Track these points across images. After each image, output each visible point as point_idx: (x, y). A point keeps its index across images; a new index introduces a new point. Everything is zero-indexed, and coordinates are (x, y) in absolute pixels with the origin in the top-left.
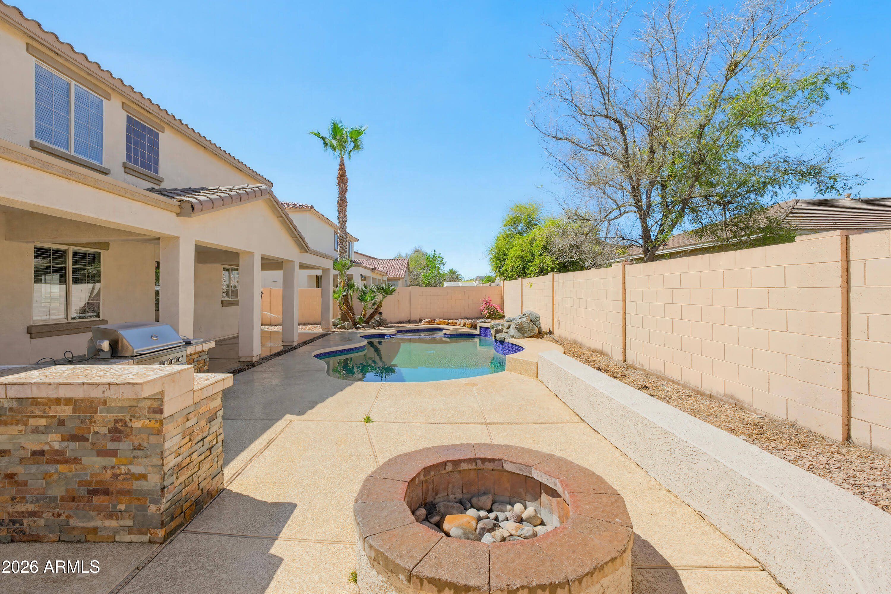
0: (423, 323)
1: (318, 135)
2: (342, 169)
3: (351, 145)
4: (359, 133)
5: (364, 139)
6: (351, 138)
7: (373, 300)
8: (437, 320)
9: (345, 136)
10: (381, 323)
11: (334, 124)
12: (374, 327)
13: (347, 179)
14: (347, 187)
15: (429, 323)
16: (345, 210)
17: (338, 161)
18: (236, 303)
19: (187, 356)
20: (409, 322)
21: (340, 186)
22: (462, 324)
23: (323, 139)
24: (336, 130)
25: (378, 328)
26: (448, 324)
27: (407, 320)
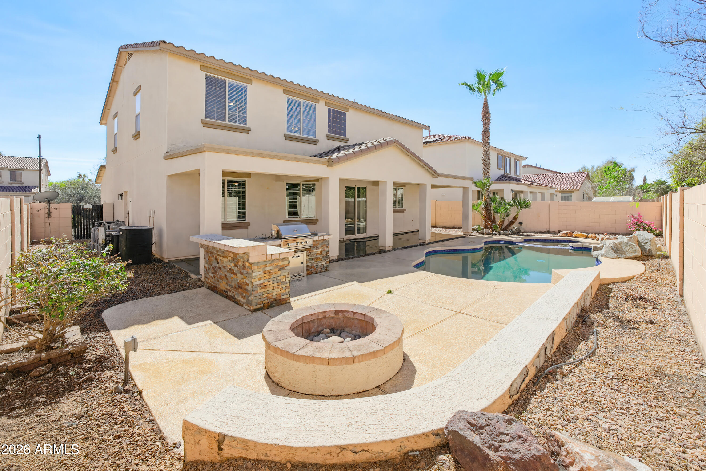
0: (559, 234)
1: (466, 84)
2: (486, 106)
3: (493, 86)
4: (499, 75)
5: (503, 78)
6: (493, 80)
7: (506, 212)
8: (575, 234)
9: (487, 79)
10: (518, 232)
11: (478, 73)
12: (509, 234)
13: (490, 114)
14: (489, 121)
15: (566, 235)
16: (488, 140)
17: (483, 101)
18: (403, 211)
19: (313, 241)
20: (548, 232)
21: (483, 120)
22: (600, 239)
23: (469, 86)
24: (480, 76)
25: (512, 236)
26: (587, 237)
27: (546, 230)
